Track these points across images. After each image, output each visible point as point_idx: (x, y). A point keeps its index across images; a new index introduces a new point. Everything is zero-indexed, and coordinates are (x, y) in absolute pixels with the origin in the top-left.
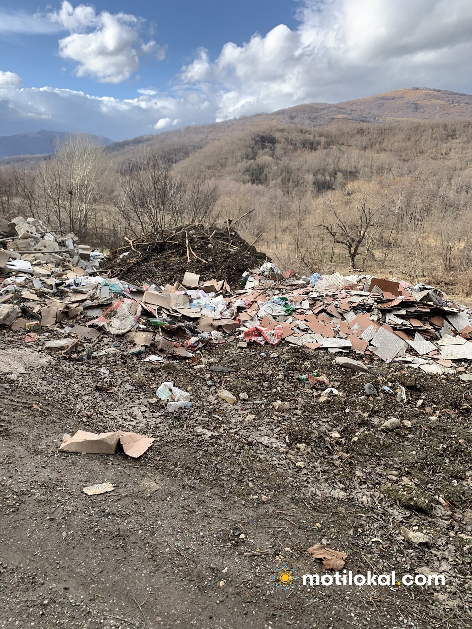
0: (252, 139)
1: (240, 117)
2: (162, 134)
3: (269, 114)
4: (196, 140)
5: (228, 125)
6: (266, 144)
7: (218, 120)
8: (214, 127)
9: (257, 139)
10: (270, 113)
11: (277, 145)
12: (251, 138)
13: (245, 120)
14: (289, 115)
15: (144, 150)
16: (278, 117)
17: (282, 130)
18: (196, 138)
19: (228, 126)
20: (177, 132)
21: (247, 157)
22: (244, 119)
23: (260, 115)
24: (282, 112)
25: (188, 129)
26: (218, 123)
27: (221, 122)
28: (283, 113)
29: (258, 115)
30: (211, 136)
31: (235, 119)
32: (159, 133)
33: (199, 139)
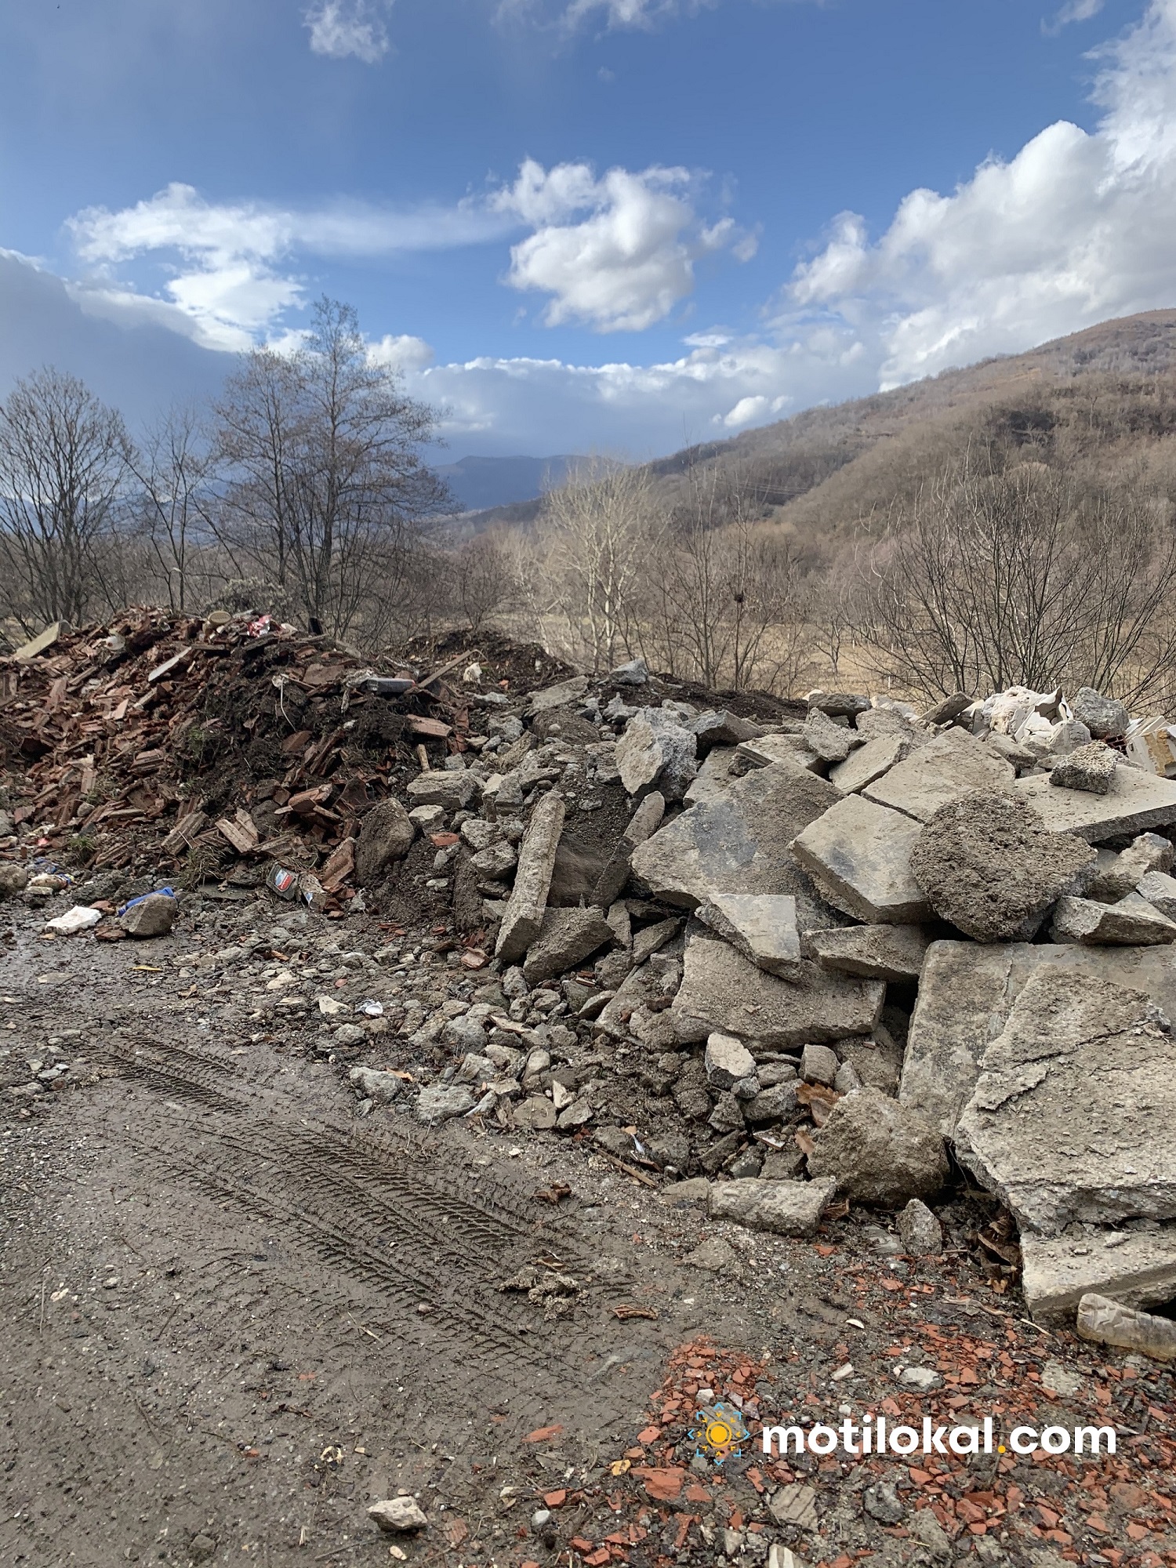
2: (742, 436)
3: (1018, 356)
4: (831, 441)
5: (911, 396)
6: (1028, 431)
8: (876, 405)
10: (1021, 352)
11: (1059, 432)
13: (954, 379)
14: (1074, 351)
15: (703, 480)
16: (1045, 359)
17: (1070, 392)
18: (831, 437)
19: (911, 400)
20: (781, 428)
21: (978, 470)
22: (951, 377)
23: (995, 361)
24: (1057, 346)
25: (807, 418)
26: (884, 394)
27: (892, 392)
28: (1058, 349)
29: (990, 362)
30: (868, 427)
31: (928, 380)
32: (735, 435)
33: (838, 438)
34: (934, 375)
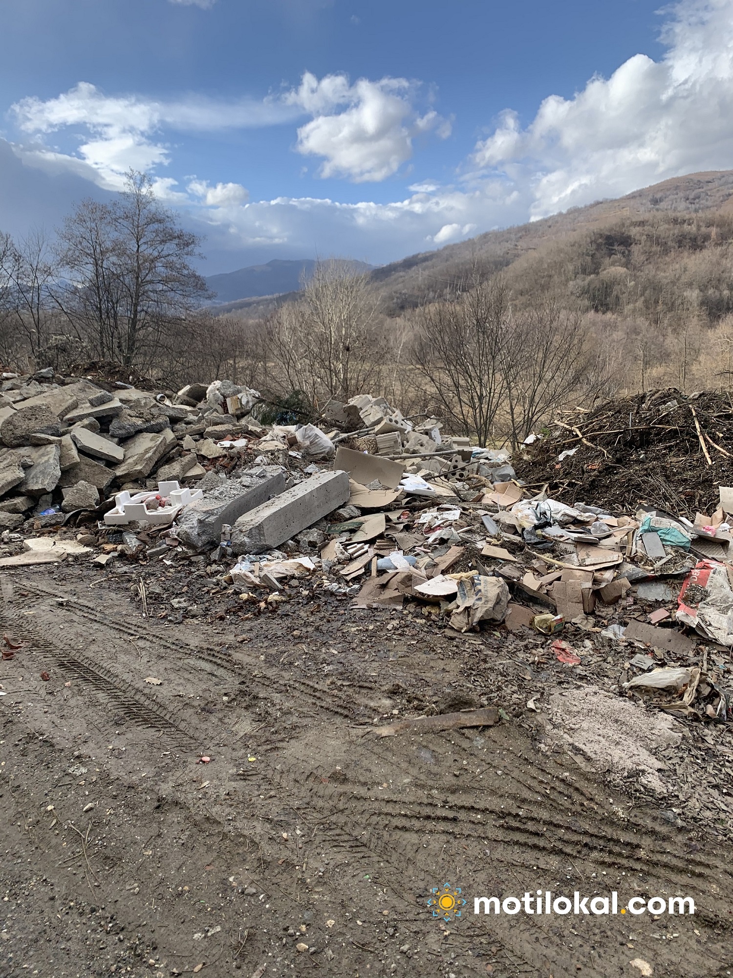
0: (591, 242)
1: (568, 210)
2: (446, 248)
3: (616, 200)
4: (499, 252)
5: (549, 224)
6: (616, 247)
7: (533, 219)
8: (527, 230)
9: (600, 240)
10: (618, 197)
11: (635, 249)
12: (589, 240)
13: (576, 214)
14: (650, 197)
15: (420, 276)
16: (632, 202)
17: (642, 223)
18: (499, 250)
19: (550, 227)
20: (469, 244)
21: (584, 271)
22: (575, 212)
23: (601, 203)
24: (639, 194)
25: (485, 236)
26: (533, 222)
27: (538, 222)
28: (640, 196)
29: (598, 203)
30: (522, 244)
31: (560, 214)
32: (441, 247)
33: (504, 250)
34: (564, 211)
